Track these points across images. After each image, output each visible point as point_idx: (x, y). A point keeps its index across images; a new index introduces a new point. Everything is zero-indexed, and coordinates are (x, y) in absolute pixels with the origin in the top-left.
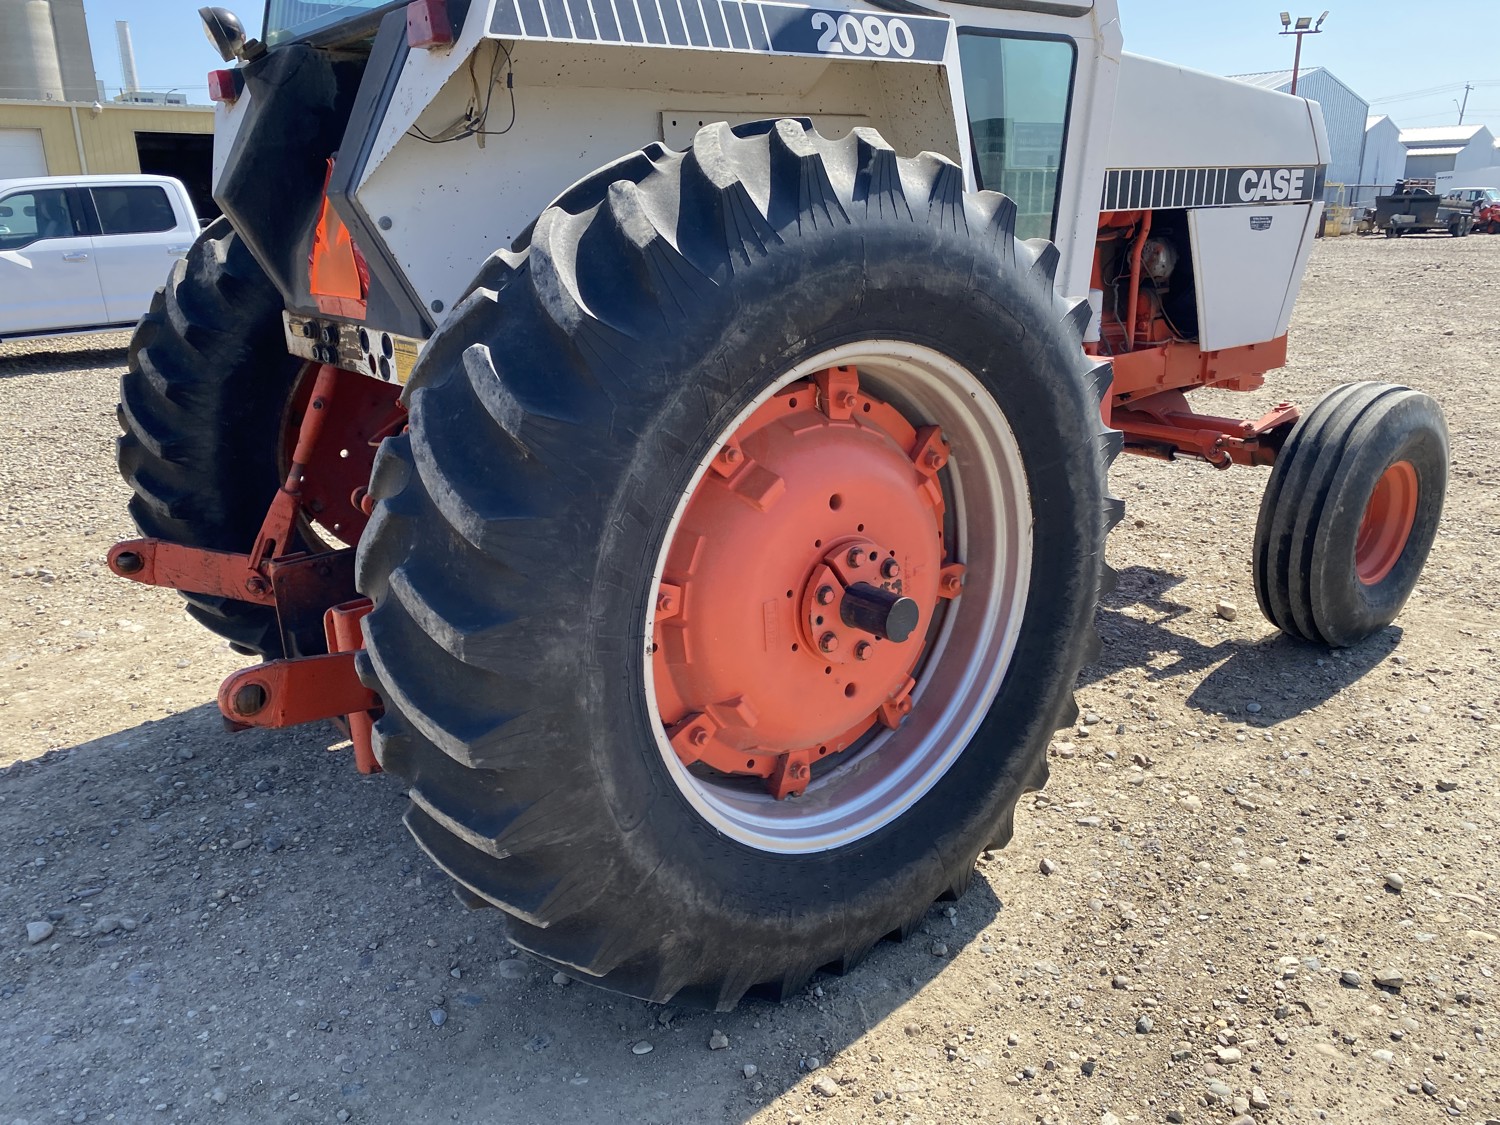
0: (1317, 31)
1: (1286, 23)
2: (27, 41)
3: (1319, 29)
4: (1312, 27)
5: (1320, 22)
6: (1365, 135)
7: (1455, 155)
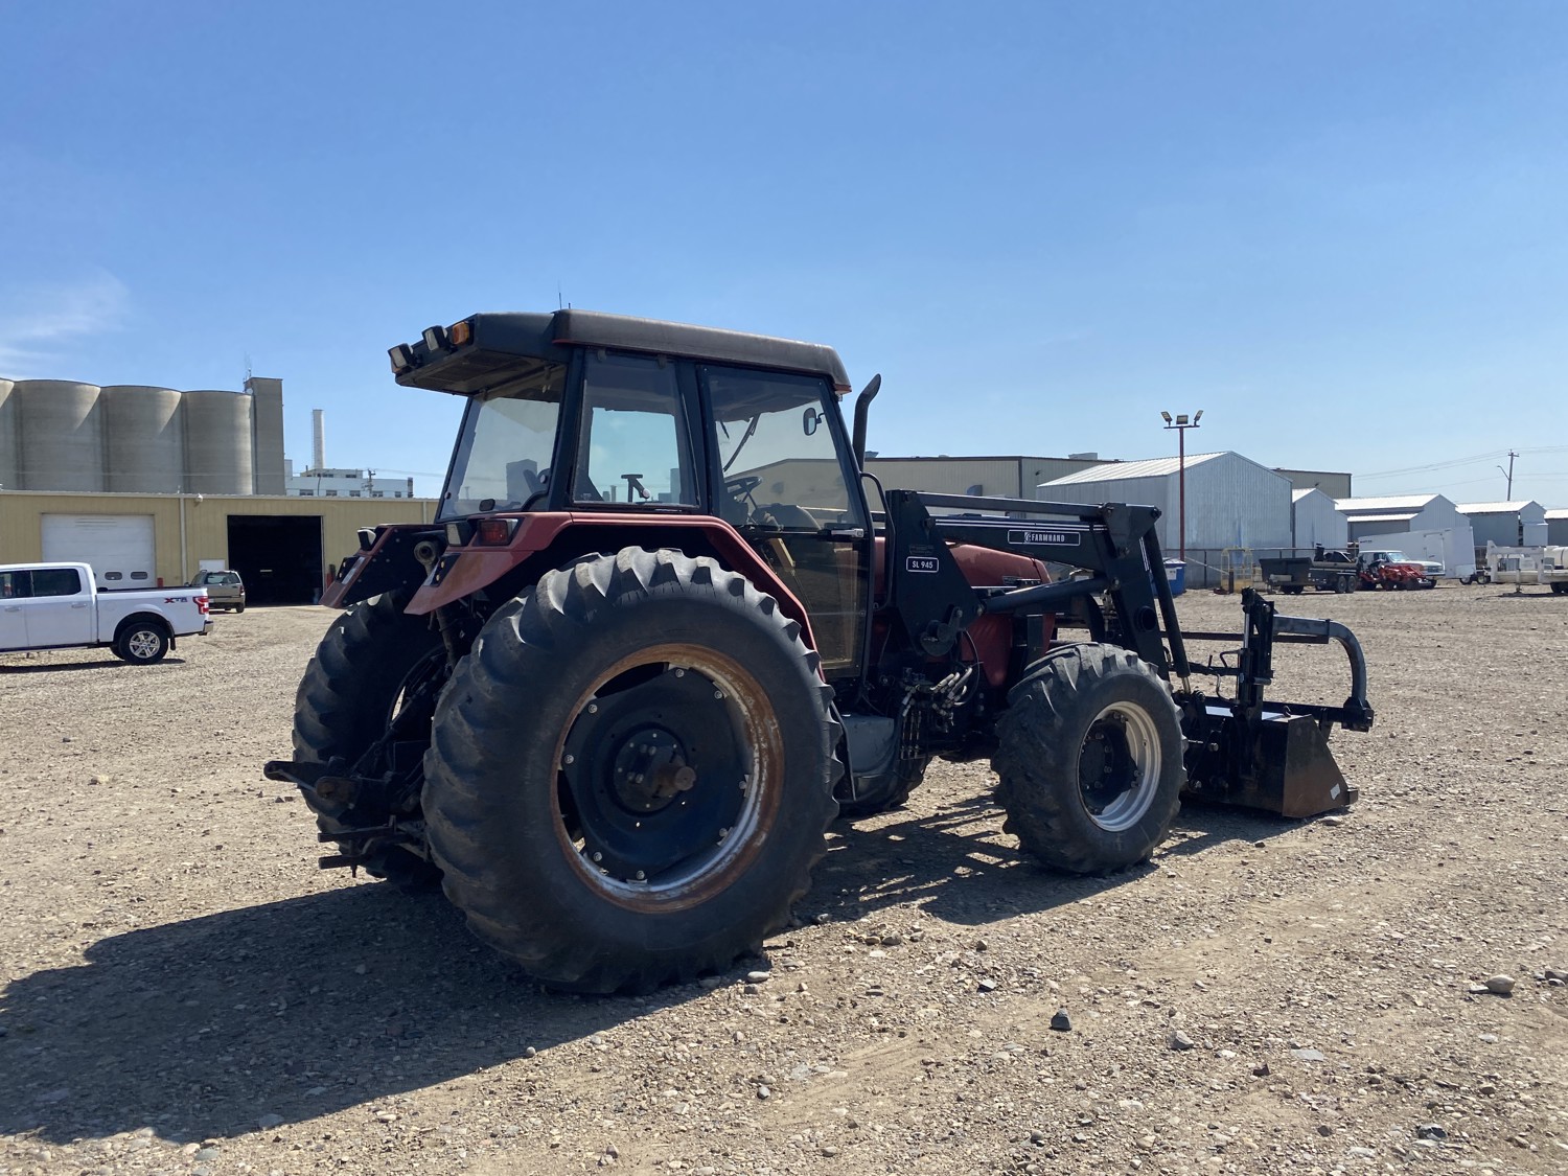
0: (1195, 426)
1: (1169, 420)
2: (233, 429)
3: (1198, 423)
4: (1191, 422)
5: (1197, 418)
6: (1293, 505)
7: (1408, 521)
